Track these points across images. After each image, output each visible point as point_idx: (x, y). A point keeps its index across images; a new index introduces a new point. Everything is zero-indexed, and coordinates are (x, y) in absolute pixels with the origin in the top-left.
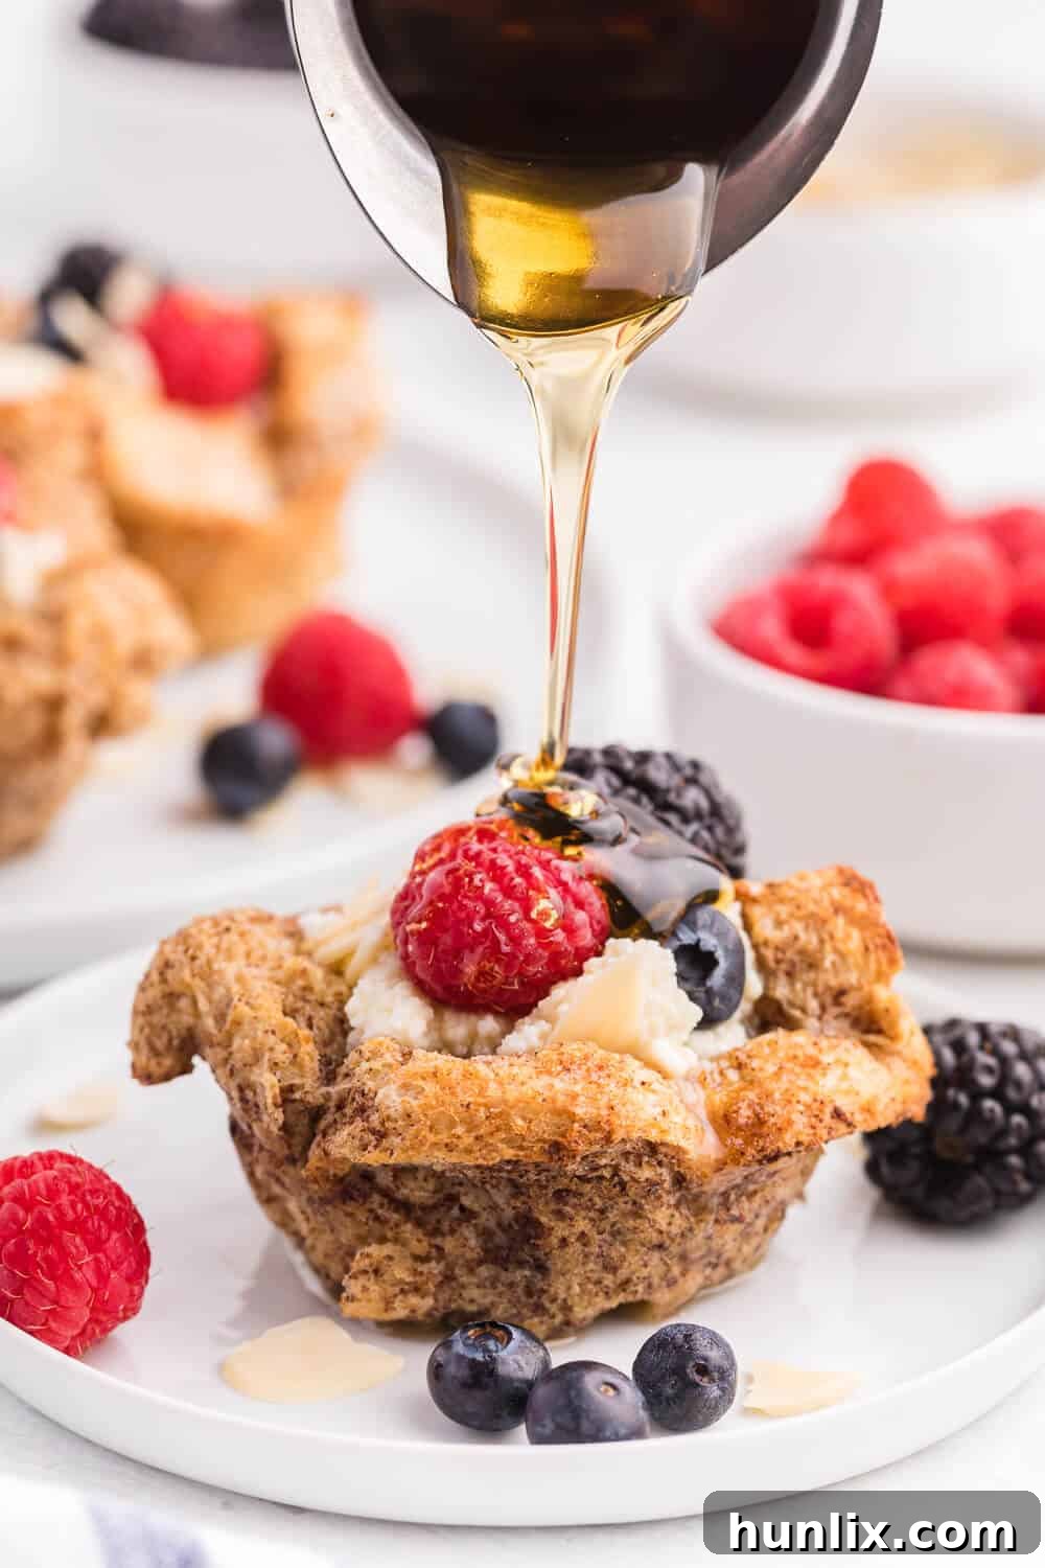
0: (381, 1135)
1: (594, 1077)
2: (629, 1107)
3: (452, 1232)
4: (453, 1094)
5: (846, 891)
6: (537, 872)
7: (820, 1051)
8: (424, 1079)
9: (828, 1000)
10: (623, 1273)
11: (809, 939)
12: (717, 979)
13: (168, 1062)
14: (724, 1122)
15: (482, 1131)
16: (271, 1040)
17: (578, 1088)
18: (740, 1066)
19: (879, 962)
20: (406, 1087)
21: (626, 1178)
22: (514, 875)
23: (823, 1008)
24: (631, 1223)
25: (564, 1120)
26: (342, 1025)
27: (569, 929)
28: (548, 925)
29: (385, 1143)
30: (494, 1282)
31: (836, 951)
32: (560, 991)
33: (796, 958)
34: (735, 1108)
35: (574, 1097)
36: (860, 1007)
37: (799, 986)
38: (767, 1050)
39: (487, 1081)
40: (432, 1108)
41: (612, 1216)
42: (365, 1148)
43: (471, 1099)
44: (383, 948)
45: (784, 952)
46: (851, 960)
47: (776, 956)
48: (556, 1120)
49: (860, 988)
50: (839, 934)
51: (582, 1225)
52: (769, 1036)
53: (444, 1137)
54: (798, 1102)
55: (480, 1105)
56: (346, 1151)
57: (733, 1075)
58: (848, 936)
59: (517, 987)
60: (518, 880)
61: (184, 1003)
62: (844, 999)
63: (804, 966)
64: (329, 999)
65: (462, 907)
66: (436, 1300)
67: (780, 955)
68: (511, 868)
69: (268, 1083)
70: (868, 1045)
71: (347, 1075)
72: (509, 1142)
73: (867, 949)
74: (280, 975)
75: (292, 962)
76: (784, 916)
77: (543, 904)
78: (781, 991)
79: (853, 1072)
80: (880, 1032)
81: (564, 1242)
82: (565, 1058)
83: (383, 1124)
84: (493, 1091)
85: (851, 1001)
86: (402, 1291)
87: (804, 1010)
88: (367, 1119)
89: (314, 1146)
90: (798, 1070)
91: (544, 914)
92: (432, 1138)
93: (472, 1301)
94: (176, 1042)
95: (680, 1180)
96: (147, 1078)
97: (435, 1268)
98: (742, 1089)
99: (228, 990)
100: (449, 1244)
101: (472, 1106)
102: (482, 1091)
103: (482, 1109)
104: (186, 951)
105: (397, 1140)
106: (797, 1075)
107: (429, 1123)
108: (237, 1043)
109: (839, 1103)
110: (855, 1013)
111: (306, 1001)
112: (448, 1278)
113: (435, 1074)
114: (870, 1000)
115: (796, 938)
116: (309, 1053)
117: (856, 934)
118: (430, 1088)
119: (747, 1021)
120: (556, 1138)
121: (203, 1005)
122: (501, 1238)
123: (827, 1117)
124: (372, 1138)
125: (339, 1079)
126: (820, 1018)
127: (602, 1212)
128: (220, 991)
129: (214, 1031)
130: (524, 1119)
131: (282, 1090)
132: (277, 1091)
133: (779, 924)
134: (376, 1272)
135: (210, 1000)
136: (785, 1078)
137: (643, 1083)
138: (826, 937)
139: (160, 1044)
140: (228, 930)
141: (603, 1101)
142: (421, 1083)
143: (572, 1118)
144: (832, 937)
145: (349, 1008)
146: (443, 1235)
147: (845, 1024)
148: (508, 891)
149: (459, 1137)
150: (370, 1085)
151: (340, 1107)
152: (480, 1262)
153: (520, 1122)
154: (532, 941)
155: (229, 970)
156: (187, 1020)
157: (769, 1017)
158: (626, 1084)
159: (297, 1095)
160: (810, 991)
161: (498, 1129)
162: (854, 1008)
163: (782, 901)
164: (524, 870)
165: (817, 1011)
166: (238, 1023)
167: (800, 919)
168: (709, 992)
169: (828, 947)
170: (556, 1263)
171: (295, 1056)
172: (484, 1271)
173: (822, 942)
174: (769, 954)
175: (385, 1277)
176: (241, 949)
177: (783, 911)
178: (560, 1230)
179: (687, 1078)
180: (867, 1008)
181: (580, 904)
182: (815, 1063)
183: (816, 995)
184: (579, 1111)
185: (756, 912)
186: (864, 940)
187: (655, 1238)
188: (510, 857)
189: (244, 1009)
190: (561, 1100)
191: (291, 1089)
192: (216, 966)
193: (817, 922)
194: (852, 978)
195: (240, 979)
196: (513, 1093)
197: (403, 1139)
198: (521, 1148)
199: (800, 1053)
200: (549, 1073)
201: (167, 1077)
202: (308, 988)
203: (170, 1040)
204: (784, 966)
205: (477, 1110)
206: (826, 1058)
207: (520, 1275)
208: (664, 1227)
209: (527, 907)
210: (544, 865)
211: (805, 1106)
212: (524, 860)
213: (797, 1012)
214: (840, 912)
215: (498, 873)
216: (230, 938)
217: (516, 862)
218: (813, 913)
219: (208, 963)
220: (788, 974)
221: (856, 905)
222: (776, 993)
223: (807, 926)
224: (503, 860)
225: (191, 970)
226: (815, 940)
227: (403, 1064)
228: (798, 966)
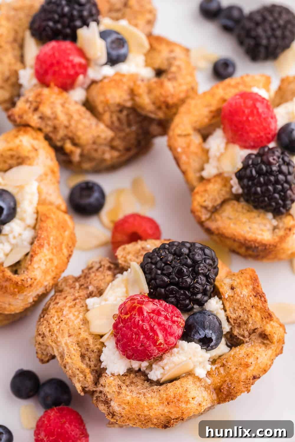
1: (177, 404)
4: (134, 411)
7: (249, 357)
8: (125, 403)
9: (251, 332)
11: (244, 317)
12: (213, 343)
14: (219, 391)
15: (144, 423)
16: (78, 372)
17: (172, 410)
18: (224, 365)
19: (267, 321)
20: (120, 405)
22: (149, 331)
23: (250, 334)
25: (169, 418)
29: (115, 417)
31: (253, 320)
33: (240, 321)
35: (171, 413)
36: (262, 332)
37: (242, 329)
40: (128, 414)
43: (140, 413)
44: (111, 335)
45: (236, 320)
46: (257, 322)
48: (166, 419)
50: (253, 315)
53: (132, 422)
54: (242, 382)
58: (256, 315)
60: (151, 333)
61: (50, 348)
62: (256, 331)
63: (243, 324)
64: (95, 350)
67: (235, 322)
68: (148, 329)
69: (78, 385)
70: (264, 344)
71: (102, 385)
72: (152, 424)
73: (262, 319)
74: (80, 339)
76: (236, 308)
77: (160, 341)
78: (236, 332)
79: (260, 359)
80: (268, 339)
84: (147, 413)
85: (260, 330)
87: (243, 336)
88: (108, 407)
90: (242, 369)
91: (160, 344)
92: (129, 421)
94: (49, 355)
96: (42, 361)
98: (225, 377)
99: (63, 349)
102: (143, 411)
105: (118, 418)
106: (242, 371)
107: (127, 417)
109: (255, 374)
111: (88, 350)
113: (128, 402)
115: (240, 317)
116: (90, 378)
117: (258, 314)
118: (127, 407)
120: (166, 423)
121: (56, 352)
124: (111, 413)
125: (99, 386)
126: (249, 337)
128: (61, 349)
132: (81, 388)
133: (234, 310)
135: (58, 350)
136: (238, 372)
137: (193, 398)
138: (249, 316)
142: (124, 405)
144: (251, 316)
147: (257, 337)
149: (137, 422)
150: (109, 396)
153: (155, 420)
155: (63, 340)
157: (233, 337)
158: (187, 402)
159: (87, 389)
160: (245, 330)
161: (149, 421)
162: (259, 333)
164: (152, 329)
166: (67, 362)
167: (241, 309)
168: (212, 347)
169: (250, 319)
171: (85, 378)
174: (232, 320)
179: (207, 376)
180: (264, 332)
183: (247, 331)
184: (173, 417)
185: (228, 304)
190: (167, 414)
191: (85, 387)
192: (59, 340)
193: (246, 310)
194: (258, 326)
195: (66, 344)
196: (152, 413)
198: (156, 425)
200: (163, 403)
202: (88, 345)
204: (237, 324)
205: (142, 417)
209: (155, 342)
210: (159, 324)
211: (244, 382)
212: (153, 324)
213: (241, 338)
214: (254, 307)
215: (145, 332)
216: (63, 325)
217: (150, 325)
218: (245, 308)
219: (57, 337)
220: (238, 327)
221: (259, 305)
222: (234, 331)
223: (244, 311)
224: (146, 326)
225: (52, 339)
226: (246, 317)
227: (119, 393)
228: (241, 324)
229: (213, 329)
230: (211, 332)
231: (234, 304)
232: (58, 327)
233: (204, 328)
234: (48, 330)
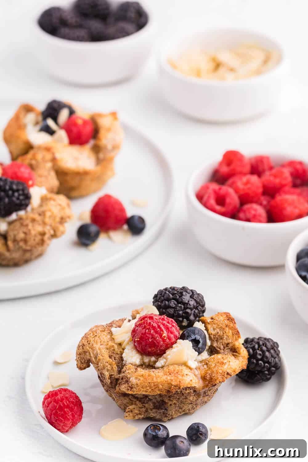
0: (132, 388)
1: (176, 375)
2: (184, 381)
3: (147, 403)
4: (147, 380)
5: (228, 321)
6: (162, 326)
7: (224, 359)
8: (140, 376)
9: (225, 346)
10: (184, 409)
11: (221, 333)
12: (200, 345)
13: (85, 365)
14: (204, 378)
15: (153, 388)
16: (107, 364)
17: (172, 378)
18: (207, 364)
19: (236, 337)
20: (136, 378)
21: (183, 393)
22: (157, 328)
23: (224, 348)
24: (185, 400)
25: (170, 385)
26: (122, 359)
27: (169, 338)
28: (165, 338)
29: (132, 390)
30: (156, 412)
31: (227, 335)
32: (168, 352)
33: (218, 337)
34: (206, 375)
35: (172, 380)
36: (232, 346)
37: (219, 343)
38: (212, 360)
39: (153, 377)
40: (142, 383)
41: (181, 399)
42: (128, 390)
43: (150, 381)
44: (130, 341)
45: (215, 336)
46: (230, 337)
47: (213, 336)
48: (169, 385)
49: (232, 343)
50: (227, 332)
51: (175, 401)
52: (213, 356)
53: (145, 389)
54: (220, 373)
55: (152, 383)
56: (124, 390)
57: (205, 366)
58: (229, 332)
59: (159, 352)
60: (158, 329)
61: (87, 354)
62: (229, 345)
63: (220, 339)
64: (119, 353)
65: (147, 336)
66: (144, 415)
67: (215, 337)
68: (157, 327)
69: (107, 374)
70: (234, 355)
71: (123, 372)
72: (159, 390)
73: (233, 334)
74: (108, 347)
75: (111, 343)
76: (215, 328)
77: (164, 335)
78: (215, 345)
79: (231, 363)
80: (236, 352)
81: (171, 405)
82: (170, 371)
83: (132, 385)
84: (155, 380)
85: (230, 346)
86: (137, 415)
87: (220, 348)
88: (128, 384)
89: (117, 386)
90: (219, 365)
91: (165, 337)
92: (142, 389)
93: (152, 415)
94: (86, 361)
95: (195, 391)
96: (81, 369)
97: (144, 409)
98: (207, 370)
99: (97, 352)
100: (146, 405)
101: (151, 383)
102: (153, 380)
103: (153, 383)
104: (88, 342)
105: (135, 389)
106: (219, 366)
107: (141, 386)
108: (100, 364)
109: (228, 371)
110: (231, 348)
111: (114, 353)
112: (146, 411)
113: (142, 375)
114: (234, 345)
115: (218, 333)
116: (115, 368)
117: (231, 331)
118: (142, 379)
119: (208, 350)
120: (168, 389)
121: (92, 355)
122: (157, 404)
123: (226, 375)
124: (129, 388)
125: (122, 373)
126: (224, 350)
127: (179, 398)
128: (95, 352)
129: (95, 361)
130: (162, 385)
131: (110, 375)
132: (109, 376)
133: (214, 329)
134: (131, 411)
135: (93, 353)
136: (216, 367)
137: (186, 375)
138: (224, 332)
139: (83, 361)
140: (96, 336)
141: (178, 380)
142: (139, 377)
143: (172, 385)
144: (226, 332)
145: (124, 355)
146: (145, 403)
147: (229, 350)
148: (156, 332)
149: (148, 390)
150: (129, 376)
151: (122, 379)
152: (153, 409)
153: (161, 386)
154: (162, 342)
155: (97, 346)
156: (88, 357)
157: (213, 351)
158: (183, 375)
159: (113, 377)
160: (221, 344)
161: (156, 388)
162: (231, 347)
163: (215, 324)
164: (159, 327)
165: (223, 349)
166: (99, 360)
167: (218, 328)
168: (199, 348)
169: (225, 335)
170: (170, 408)
171: (112, 368)
172: (154, 410)
173: (223, 333)
174: (212, 336)
175: (133, 412)
176: (99, 341)
177: (215, 326)
178: (170, 403)
179: (196, 369)
180: (233, 347)
181: (172, 333)
182: (223, 363)
183: (222, 345)
184: (173, 383)
185: (209, 326)
186: (232, 333)
187: (190, 402)
188: (156, 323)
189: (101, 357)
190: (169, 381)
191: (112, 375)
192: (94, 346)
193: (221, 329)
194: (230, 341)
195: (99, 349)
196: (159, 380)
197: (136, 389)
198: (161, 391)
199: (219, 361)
200: (166, 375)
201: (85, 368)
202: (114, 350)
203: (85, 361)
204: (215, 339)
205: (152, 384)
206: (225, 361)
207: (162, 411)
208: (192, 400)
209: (161, 335)
210: (164, 325)
211: (221, 374)
212: (159, 324)
213: (219, 349)
214: (227, 326)
215: (154, 328)
216: (97, 338)
217: (158, 325)
218: (221, 327)
219: (92, 345)
220: (216, 341)
221: (231, 325)
222: (214, 344)
223: (220, 330)
224: (155, 325)
225: (89, 346)
226: (222, 333)
227: (136, 372)
228: (218, 339)
229: (200, 336)
230: (199, 337)
231: (214, 325)
232: (94, 339)
233: (195, 333)
234: (86, 341)
